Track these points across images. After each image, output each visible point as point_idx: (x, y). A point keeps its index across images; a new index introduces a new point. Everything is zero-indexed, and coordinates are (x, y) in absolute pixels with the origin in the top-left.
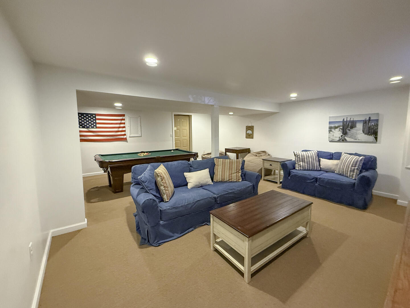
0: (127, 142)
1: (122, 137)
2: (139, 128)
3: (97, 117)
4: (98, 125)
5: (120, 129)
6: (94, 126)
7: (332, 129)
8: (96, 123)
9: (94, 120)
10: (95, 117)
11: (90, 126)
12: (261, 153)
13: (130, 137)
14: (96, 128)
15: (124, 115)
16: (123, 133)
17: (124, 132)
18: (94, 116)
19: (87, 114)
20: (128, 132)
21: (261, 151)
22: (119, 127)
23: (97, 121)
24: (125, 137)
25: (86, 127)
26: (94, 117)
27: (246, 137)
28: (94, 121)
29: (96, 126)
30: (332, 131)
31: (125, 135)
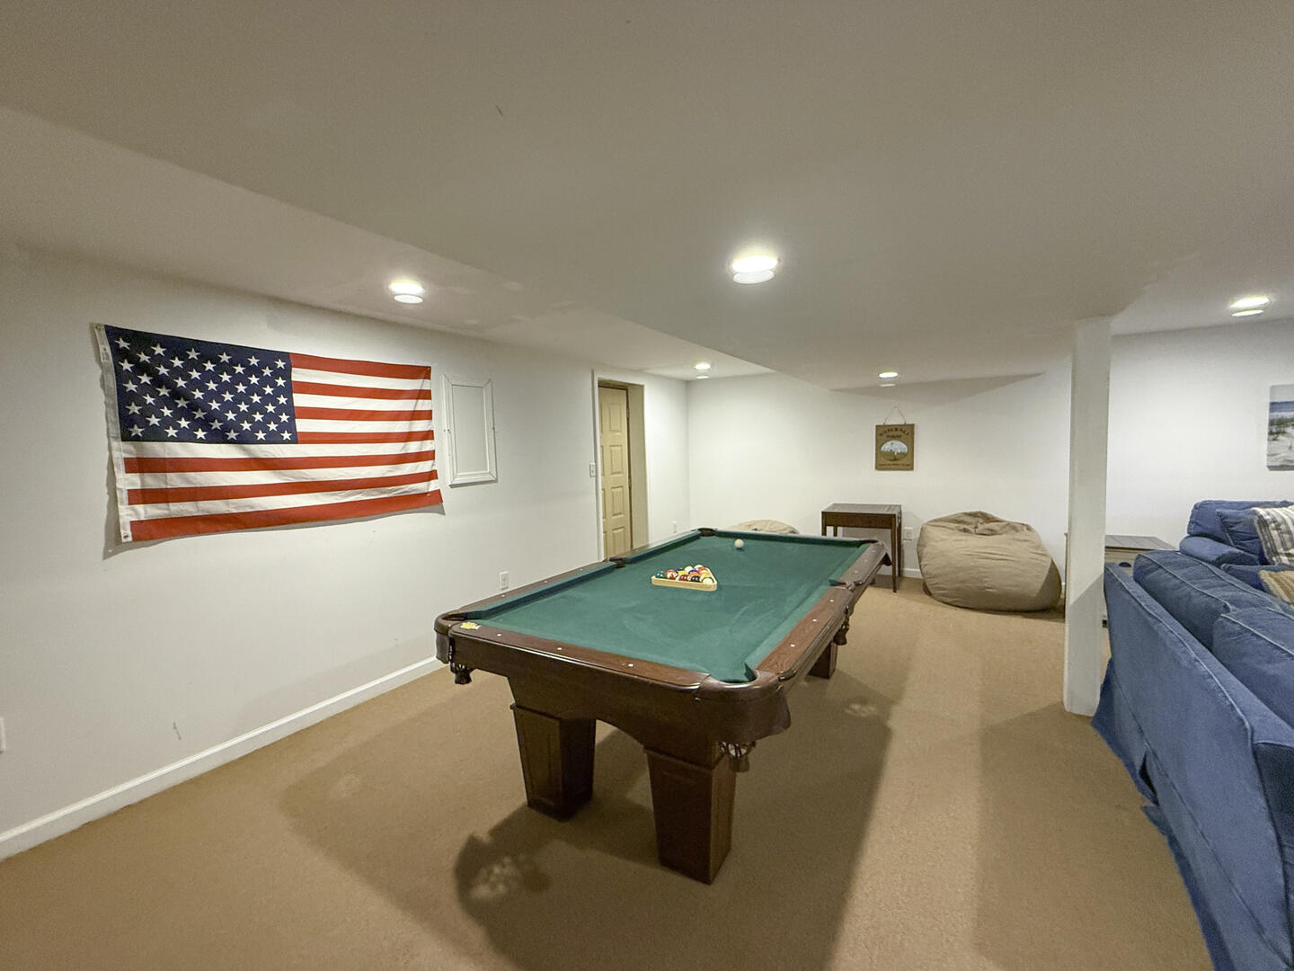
0: (443, 513)
1: (421, 487)
2: (488, 436)
3: (299, 375)
4: (303, 425)
5: (413, 447)
6: (283, 427)
7: (1287, 426)
8: (290, 409)
9: (279, 391)
10: (286, 373)
11: (257, 427)
12: (968, 519)
13: (452, 486)
14: (296, 439)
15: (424, 372)
16: (424, 467)
17: (430, 462)
18: (280, 364)
19: (240, 354)
20: (447, 458)
21: (965, 514)
22: (408, 437)
23: (300, 400)
24: (433, 486)
25: (232, 435)
26: (277, 373)
27: (880, 466)
28: (282, 400)
29: (290, 427)
30: (1284, 433)
31: (432, 475)
